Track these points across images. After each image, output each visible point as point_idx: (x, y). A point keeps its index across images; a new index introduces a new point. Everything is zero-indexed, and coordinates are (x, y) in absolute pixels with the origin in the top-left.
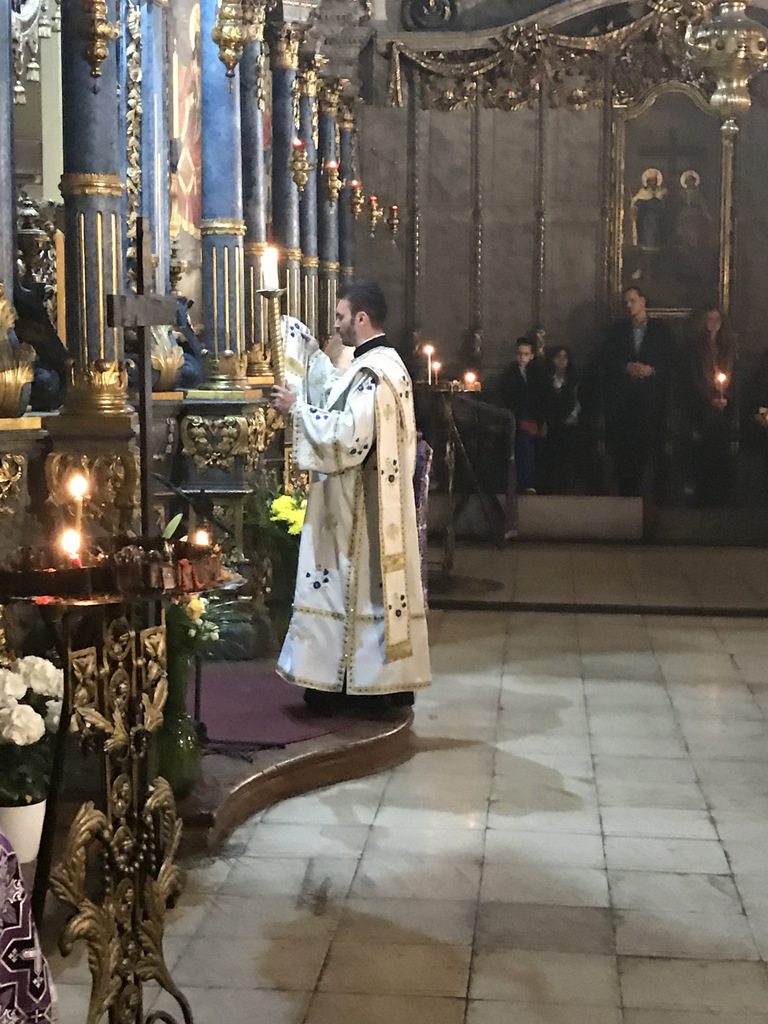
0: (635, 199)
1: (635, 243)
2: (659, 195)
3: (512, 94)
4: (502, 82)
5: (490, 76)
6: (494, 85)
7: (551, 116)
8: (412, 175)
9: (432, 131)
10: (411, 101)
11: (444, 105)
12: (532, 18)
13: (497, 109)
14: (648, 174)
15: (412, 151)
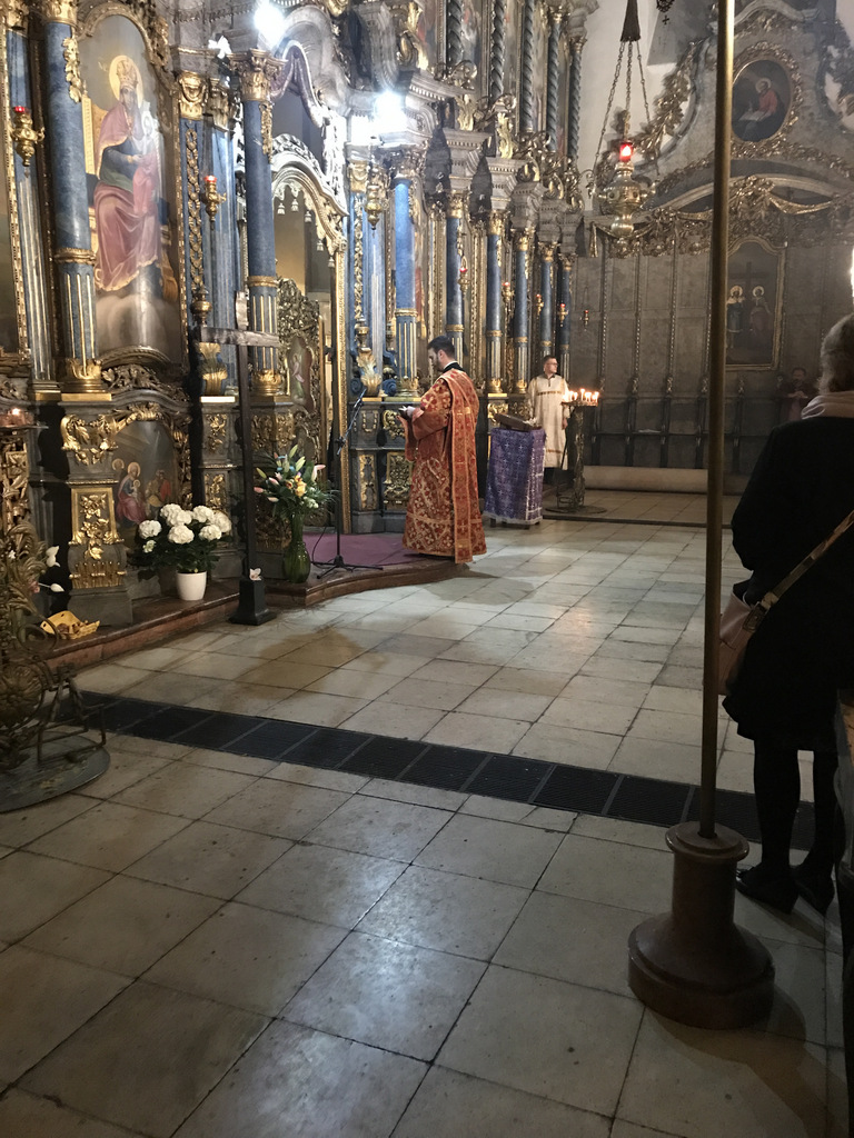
0: (726, 303)
2: (740, 300)
3: (659, 247)
4: (653, 241)
5: (647, 238)
7: (680, 258)
8: (603, 294)
9: (614, 270)
10: (604, 252)
11: (621, 256)
12: (669, 203)
13: (650, 256)
14: (734, 289)
15: (603, 281)
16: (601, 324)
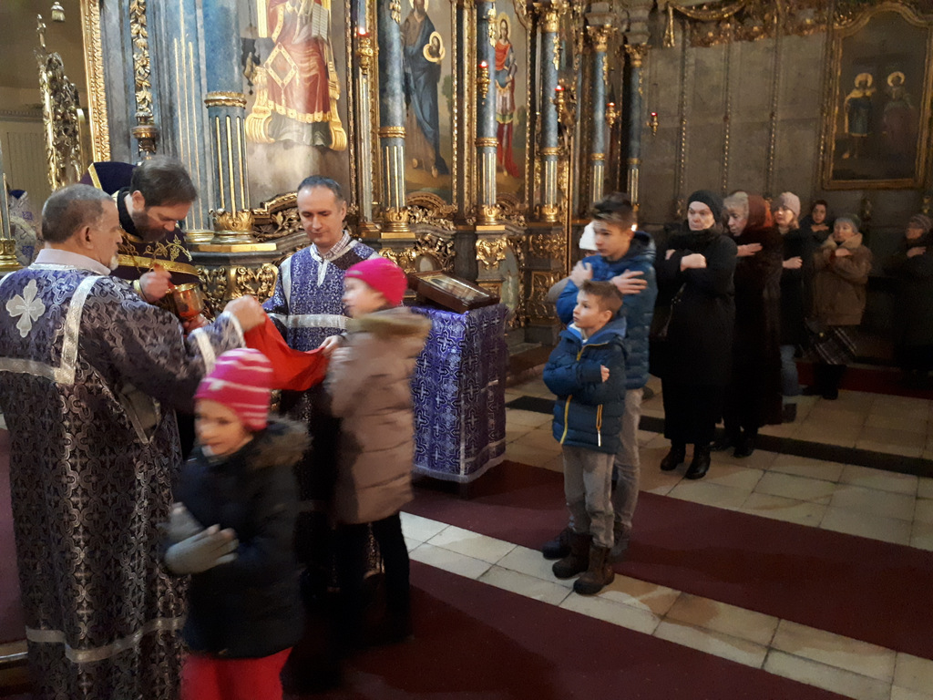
0: (848, 98)
1: (846, 131)
2: (868, 93)
3: (756, 28)
4: (747, 21)
5: (738, 16)
6: (742, 23)
7: (785, 42)
8: (682, 93)
9: (697, 62)
10: (684, 43)
11: (706, 43)
13: (744, 42)
14: (860, 78)
15: (683, 77)
16: (680, 131)
